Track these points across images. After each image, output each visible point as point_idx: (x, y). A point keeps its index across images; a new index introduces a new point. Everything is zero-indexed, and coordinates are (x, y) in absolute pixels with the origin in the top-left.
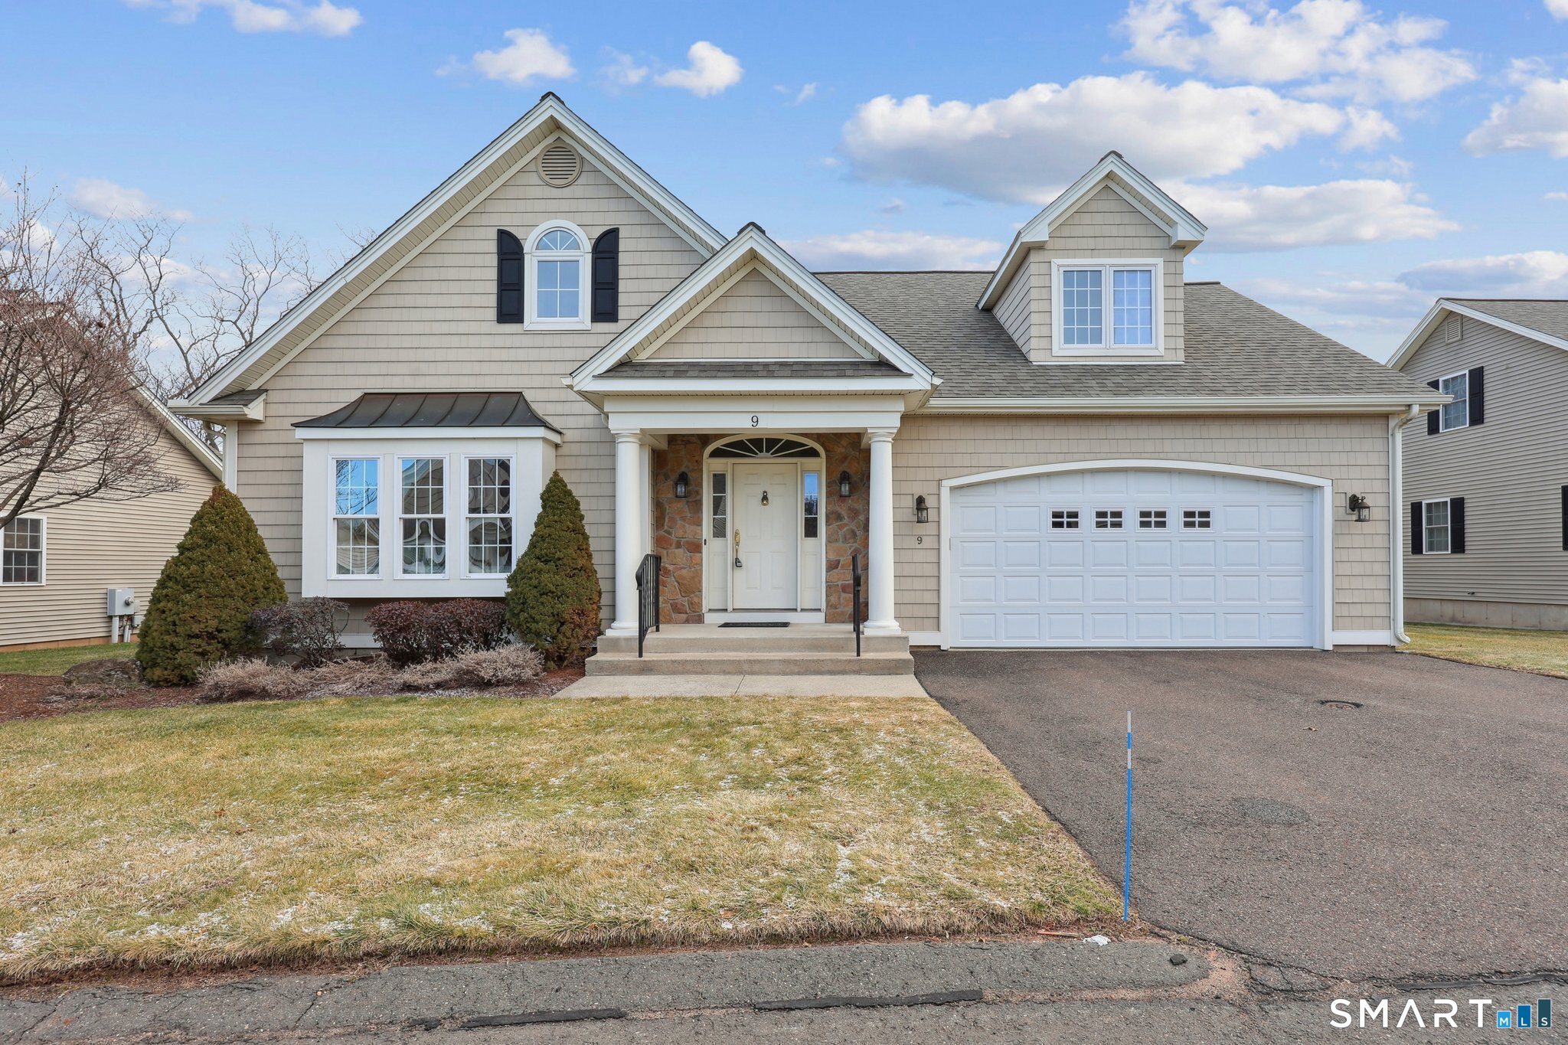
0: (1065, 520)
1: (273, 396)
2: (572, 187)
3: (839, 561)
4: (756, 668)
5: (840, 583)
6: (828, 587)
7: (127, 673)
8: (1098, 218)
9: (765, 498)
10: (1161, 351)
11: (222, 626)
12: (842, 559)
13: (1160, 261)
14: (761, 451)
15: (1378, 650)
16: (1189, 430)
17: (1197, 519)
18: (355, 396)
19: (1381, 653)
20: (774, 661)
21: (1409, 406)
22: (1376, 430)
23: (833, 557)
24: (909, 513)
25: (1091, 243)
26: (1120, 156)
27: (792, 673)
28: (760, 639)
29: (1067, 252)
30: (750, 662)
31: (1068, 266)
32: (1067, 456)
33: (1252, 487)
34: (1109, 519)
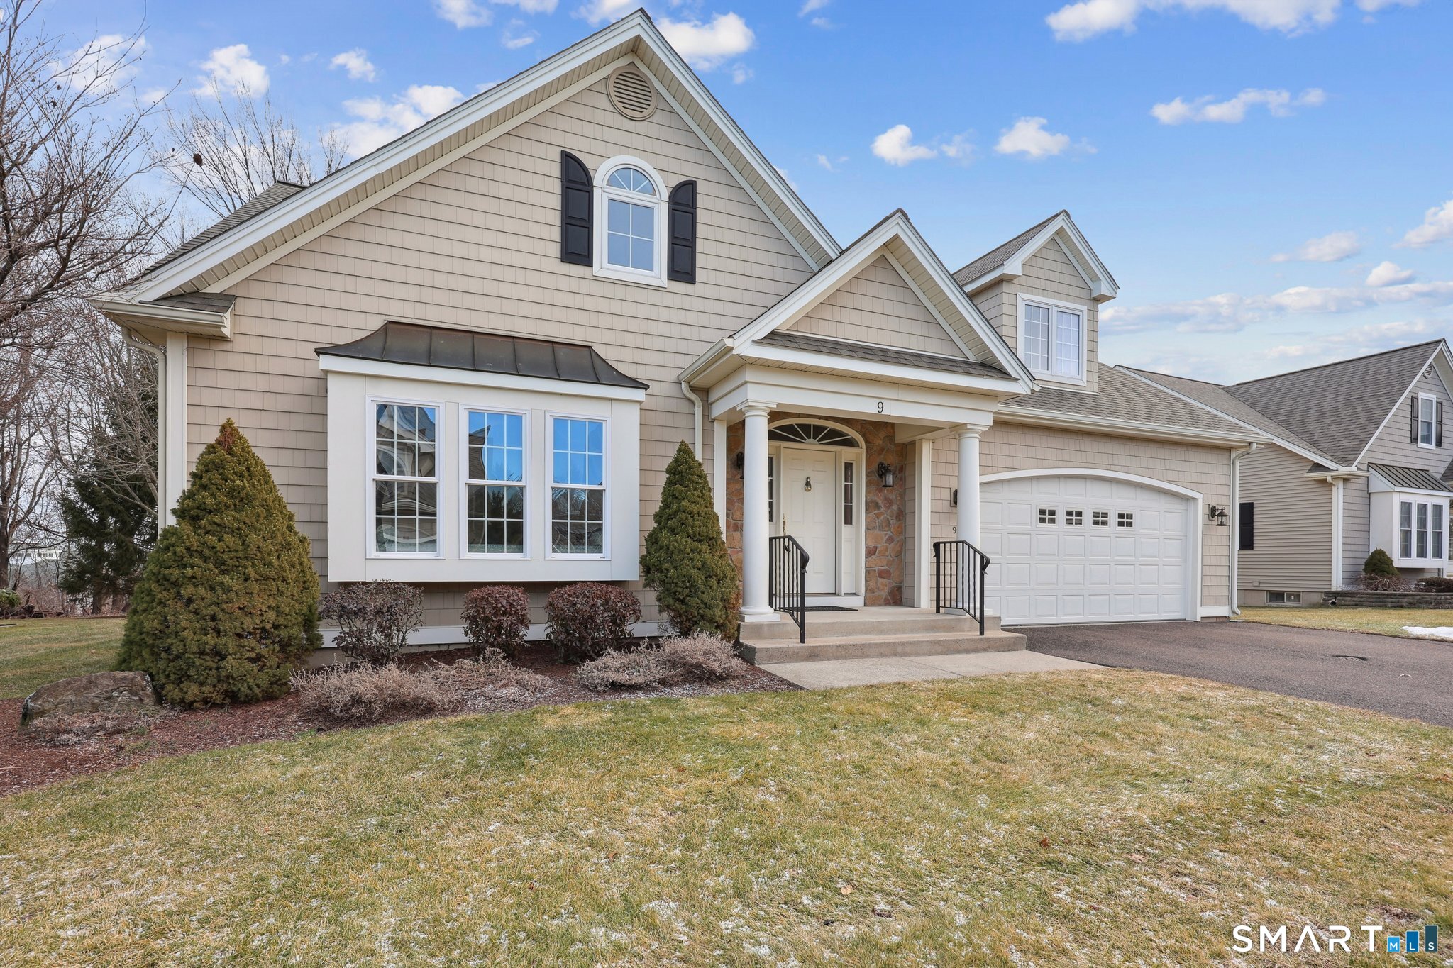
0: (1047, 516)
1: (241, 306)
2: (644, 123)
3: (876, 548)
4: (908, 649)
5: (877, 568)
6: (868, 572)
7: (137, 694)
8: (1047, 264)
9: (808, 484)
10: (1084, 383)
11: (282, 621)
12: (878, 546)
13: (1084, 308)
14: (809, 437)
15: (1221, 620)
16: (1127, 448)
17: (1125, 520)
18: (376, 324)
19: (1222, 622)
20: (922, 642)
21: (1250, 443)
22: (1221, 458)
23: (871, 544)
24: (945, 505)
25: (1042, 284)
26: (1068, 215)
27: (937, 653)
28: (888, 622)
29: (1029, 289)
30: (904, 644)
31: (1028, 300)
32: (1055, 463)
33: (1154, 496)
34: (1074, 516)
